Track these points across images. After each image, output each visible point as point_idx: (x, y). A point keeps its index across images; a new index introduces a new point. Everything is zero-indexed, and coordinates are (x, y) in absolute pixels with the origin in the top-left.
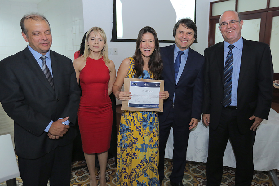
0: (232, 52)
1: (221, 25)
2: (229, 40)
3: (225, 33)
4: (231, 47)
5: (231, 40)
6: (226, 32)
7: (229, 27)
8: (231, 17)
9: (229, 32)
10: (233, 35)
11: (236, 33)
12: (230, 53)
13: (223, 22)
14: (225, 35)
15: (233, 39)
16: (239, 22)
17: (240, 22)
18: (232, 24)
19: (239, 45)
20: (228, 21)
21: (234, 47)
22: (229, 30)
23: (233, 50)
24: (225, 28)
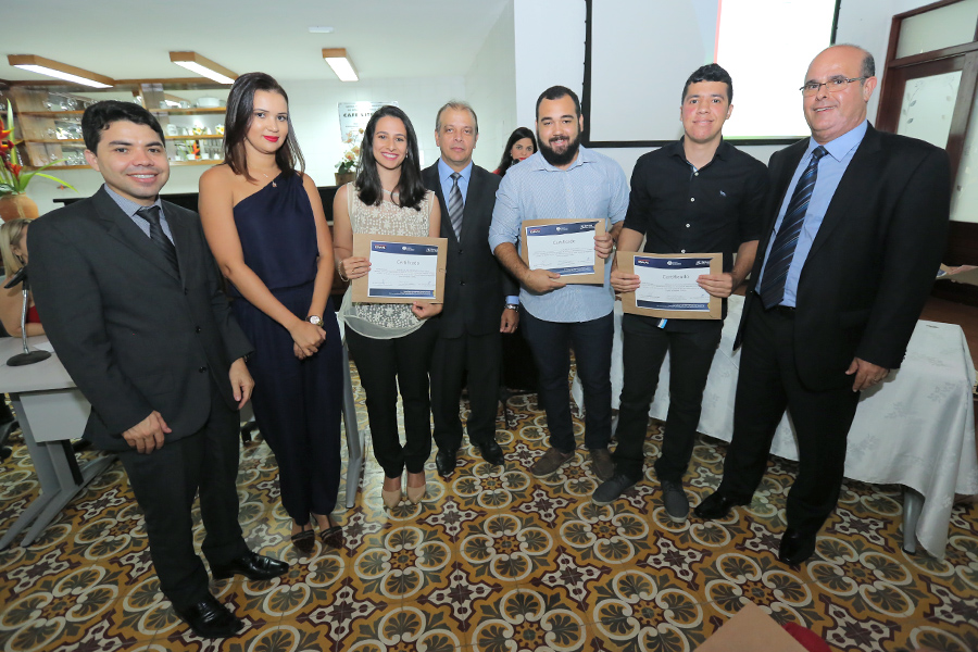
0: (816, 165)
1: (805, 87)
2: (818, 133)
3: (810, 112)
4: (820, 153)
5: (823, 132)
6: (815, 110)
8: (835, 66)
9: (821, 110)
10: (831, 119)
11: (842, 115)
12: (813, 167)
13: (812, 81)
14: (811, 118)
15: (832, 130)
16: (858, 83)
17: (862, 83)
19: (844, 148)
20: (823, 79)
21: (827, 153)
22: (820, 105)
23: (822, 160)
24: (814, 99)
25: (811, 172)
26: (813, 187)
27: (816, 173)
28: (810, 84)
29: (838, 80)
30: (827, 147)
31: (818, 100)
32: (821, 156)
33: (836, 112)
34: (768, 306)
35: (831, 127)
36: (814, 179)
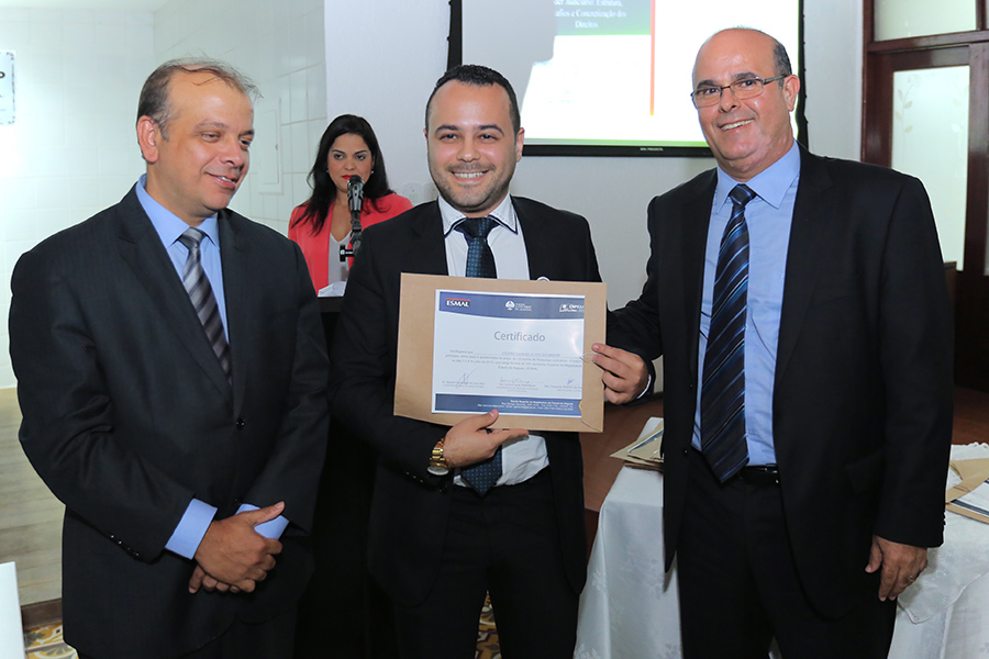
0: (743, 214)
1: (698, 93)
2: (731, 163)
3: (714, 131)
4: (742, 197)
6: (720, 127)
7: (727, 106)
8: (737, 59)
9: (731, 126)
10: (749, 140)
11: (764, 133)
12: (737, 221)
13: (706, 83)
14: (716, 141)
15: (754, 157)
16: (775, 84)
17: (781, 85)
18: (742, 92)
19: (777, 186)
20: (725, 79)
21: (754, 195)
22: (729, 118)
23: (749, 207)
24: (715, 109)
25: (737, 228)
26: (747, 251)
27: (745, 228)
28: (704, 88)
29: (746, 80)
30: (753, 184)
31: (723, 111)
32: (747, 201)
33: (755, 129)
34: (727, 475)
35: (752, 153)
36: (745, 239)
